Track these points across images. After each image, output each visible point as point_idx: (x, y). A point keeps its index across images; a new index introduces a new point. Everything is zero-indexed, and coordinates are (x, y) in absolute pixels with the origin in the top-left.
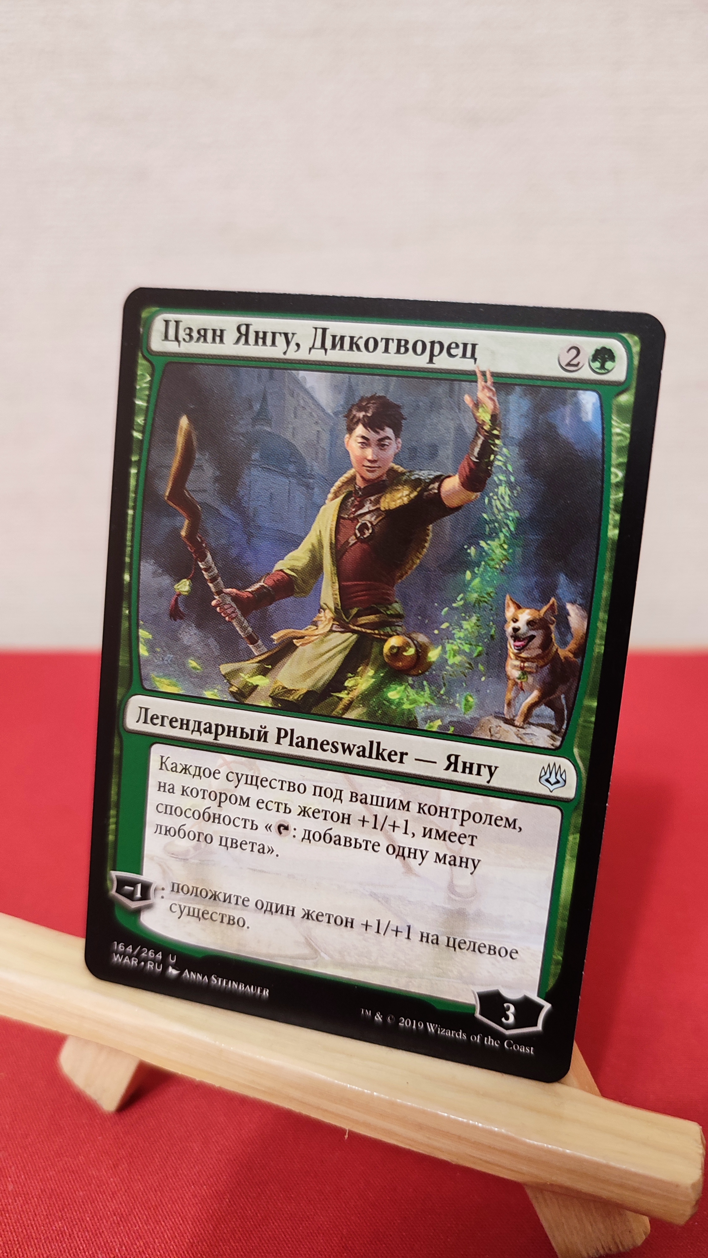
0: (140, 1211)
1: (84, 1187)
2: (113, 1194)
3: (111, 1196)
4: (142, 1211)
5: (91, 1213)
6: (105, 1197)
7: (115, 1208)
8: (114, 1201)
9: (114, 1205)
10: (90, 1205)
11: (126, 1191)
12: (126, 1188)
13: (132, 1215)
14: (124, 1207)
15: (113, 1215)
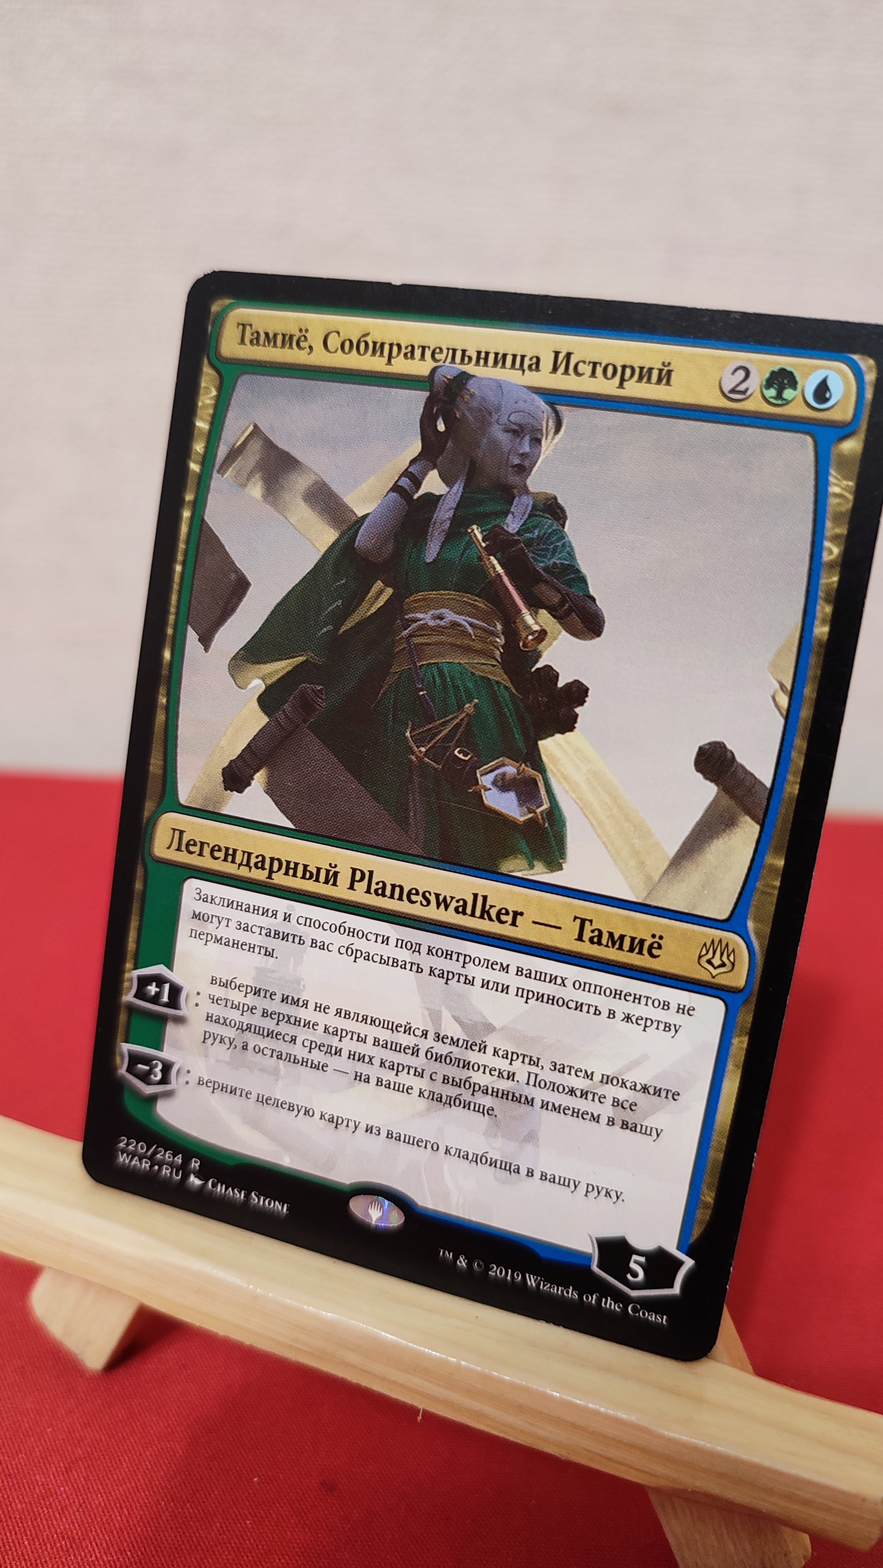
0: (98, 1535)
1: (23, 1498)
2: (62, 1508)
3: (60, 1511)
4: (101, 1536)
5: (31, 1534)
6: (51, 1513)
7: (65, 1528)
8: (64, 1520)
9: (64, 1525)
10: (30, 1523)
11: (81, 1506)
12: (82, 1501)
13: (87, 1541)
14: (78, 1528)
15: (61, 1538)
